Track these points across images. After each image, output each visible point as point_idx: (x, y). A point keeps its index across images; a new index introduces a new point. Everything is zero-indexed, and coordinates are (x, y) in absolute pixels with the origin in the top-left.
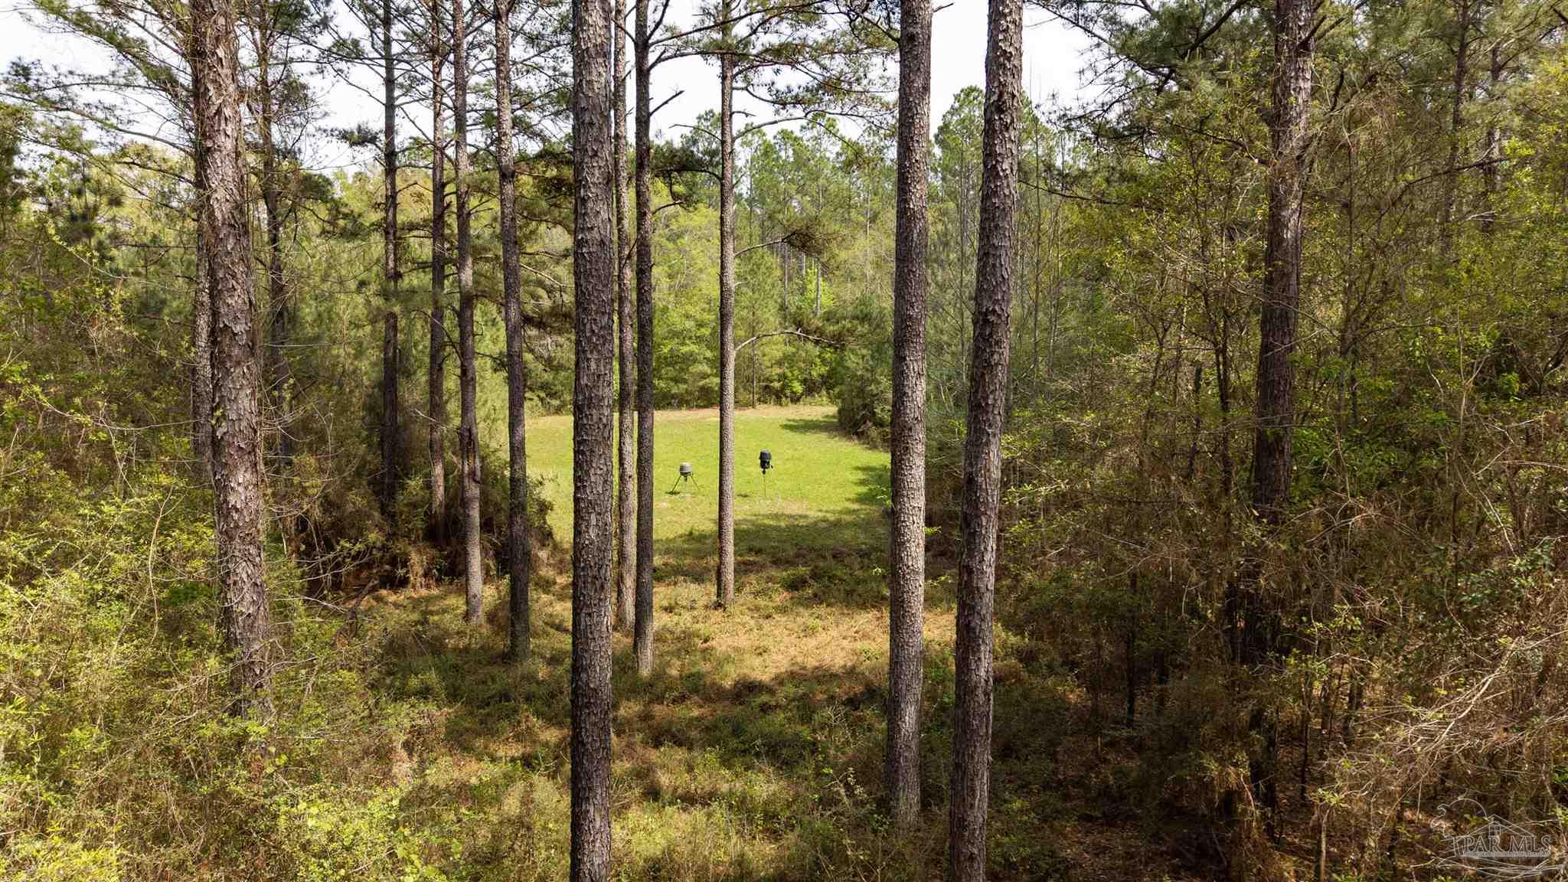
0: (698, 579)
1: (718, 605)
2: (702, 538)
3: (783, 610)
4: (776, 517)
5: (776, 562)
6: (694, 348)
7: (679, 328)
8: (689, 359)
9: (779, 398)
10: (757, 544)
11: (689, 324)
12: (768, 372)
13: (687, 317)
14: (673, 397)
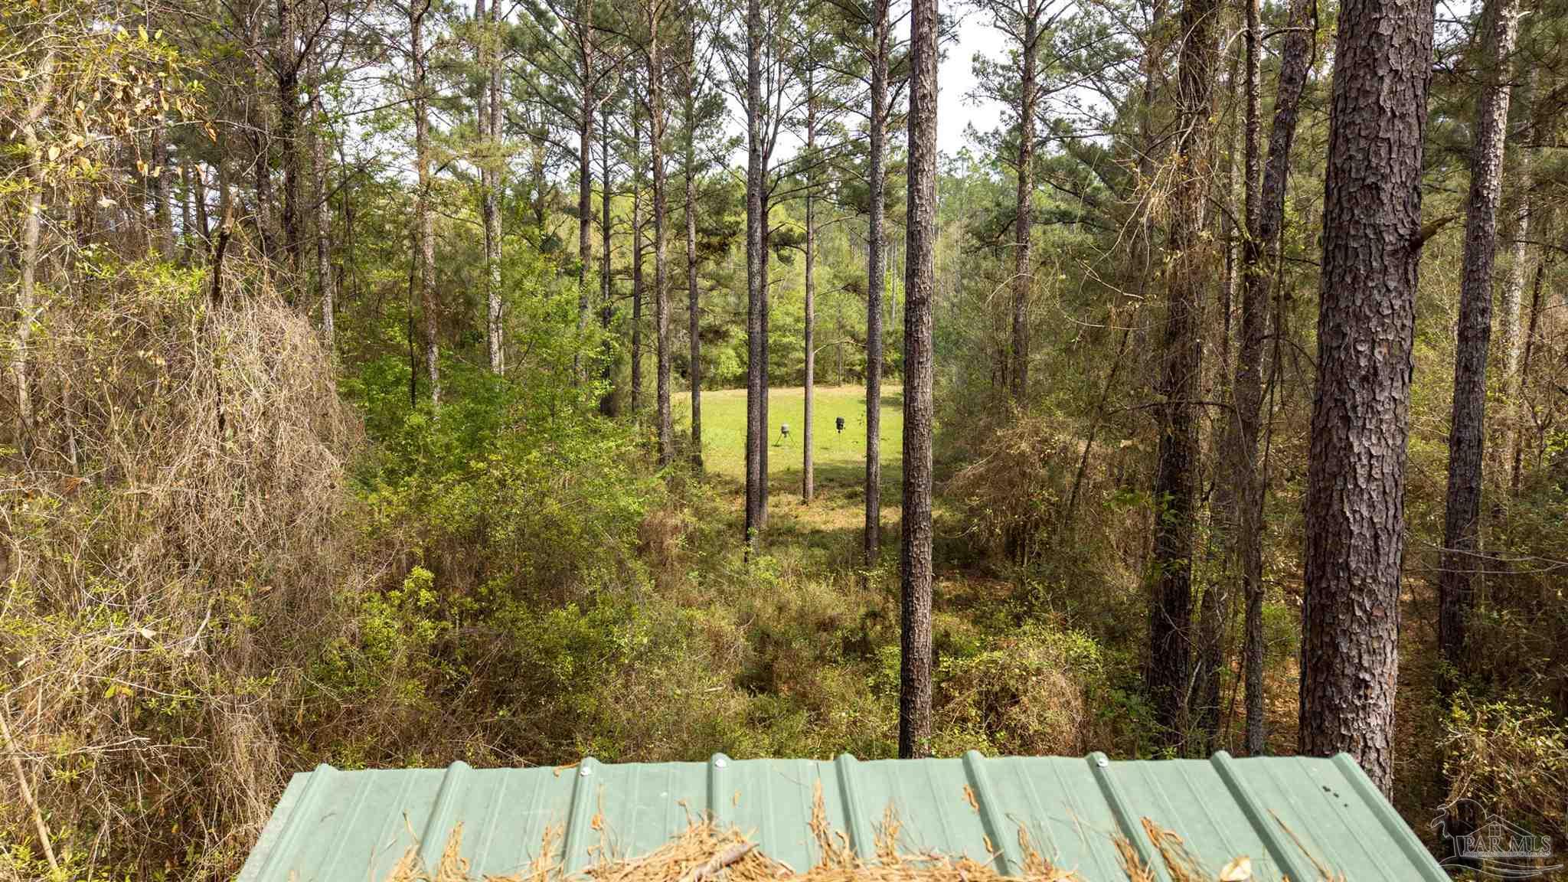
0: (793, 493)
1: (804, 503)
2: (796, 472)
3: (842, 507)
4: (847, 462)
5: (842, 486)
6: (792, 339)
7: (781, 323)
8: (787, 348)
9: (860, 378)
10: (831, 476)
11: (789, 320)
12: (851, 358)
13: (787, 314)
14: (776, 377)
